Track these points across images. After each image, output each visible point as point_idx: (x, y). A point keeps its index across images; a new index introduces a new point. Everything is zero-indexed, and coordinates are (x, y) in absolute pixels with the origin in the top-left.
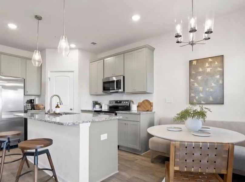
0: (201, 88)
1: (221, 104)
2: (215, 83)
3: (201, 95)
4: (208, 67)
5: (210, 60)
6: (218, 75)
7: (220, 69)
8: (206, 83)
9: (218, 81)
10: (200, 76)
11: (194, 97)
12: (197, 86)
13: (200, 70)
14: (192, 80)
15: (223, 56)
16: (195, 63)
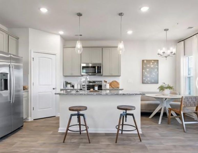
0: (148, 75)
2: (155, 73)
3: (149, 79)
4: (152, 65)
5: (153, 61)
6: (156, 69)
7: (157, 66)
8: (150, 73)
9: (156, 72)
10: (148, 69)
11: (145, 80)
12: (147, 74)
13: (148, 66)
14: (144, 71)
15: (158, 60)
16: (145, 61)
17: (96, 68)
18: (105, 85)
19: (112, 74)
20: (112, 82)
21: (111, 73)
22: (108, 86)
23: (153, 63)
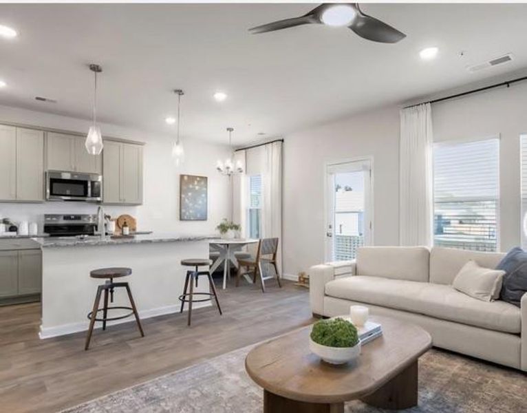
0: (191, 205)
1: (203, 220)
2: (201, 201)
3: (191, 211)
4: (197, 185)
5: (198, 179)
6: (203, 194)
7: (205, 189)
8: (194, 200)
9: (203, 199)
10: (190, 192)
11: (185, 213)
12: (189, 201)
13: (191, 186)
14: (183, 196)
15: (206, 178)
16: (186, 178)
17: (89, 185)
18: (106, 225)
19: (124, 200)
20: (121, 217)
21: (122, 198)
22: (112, 227)
23: (198, 181)
